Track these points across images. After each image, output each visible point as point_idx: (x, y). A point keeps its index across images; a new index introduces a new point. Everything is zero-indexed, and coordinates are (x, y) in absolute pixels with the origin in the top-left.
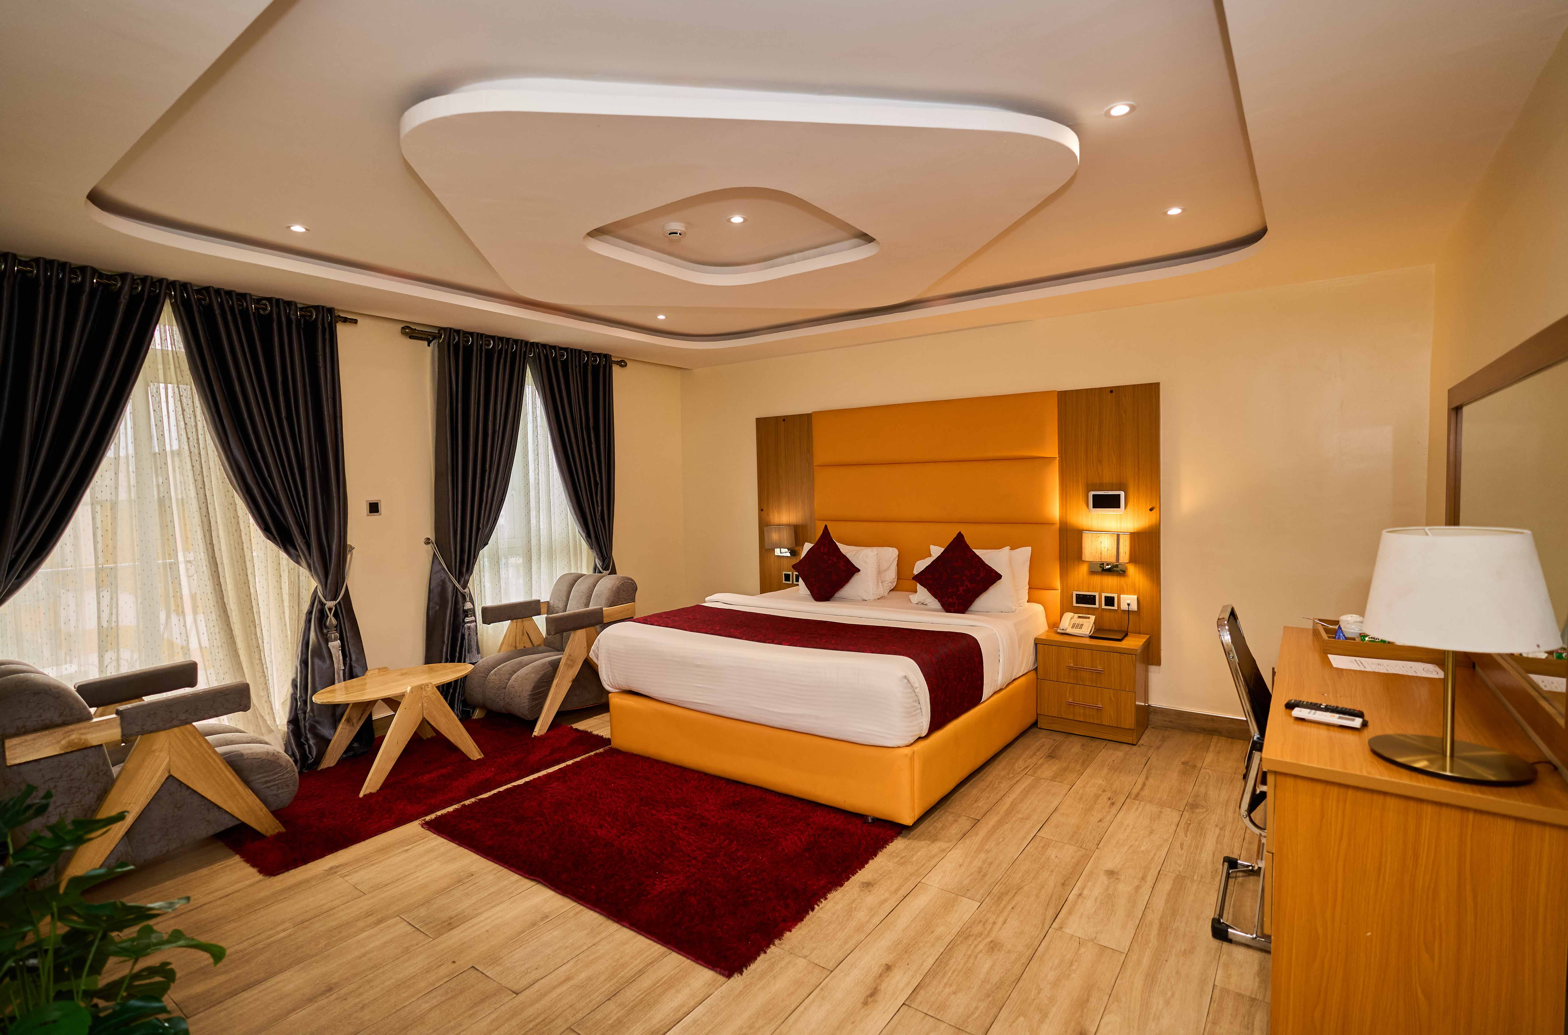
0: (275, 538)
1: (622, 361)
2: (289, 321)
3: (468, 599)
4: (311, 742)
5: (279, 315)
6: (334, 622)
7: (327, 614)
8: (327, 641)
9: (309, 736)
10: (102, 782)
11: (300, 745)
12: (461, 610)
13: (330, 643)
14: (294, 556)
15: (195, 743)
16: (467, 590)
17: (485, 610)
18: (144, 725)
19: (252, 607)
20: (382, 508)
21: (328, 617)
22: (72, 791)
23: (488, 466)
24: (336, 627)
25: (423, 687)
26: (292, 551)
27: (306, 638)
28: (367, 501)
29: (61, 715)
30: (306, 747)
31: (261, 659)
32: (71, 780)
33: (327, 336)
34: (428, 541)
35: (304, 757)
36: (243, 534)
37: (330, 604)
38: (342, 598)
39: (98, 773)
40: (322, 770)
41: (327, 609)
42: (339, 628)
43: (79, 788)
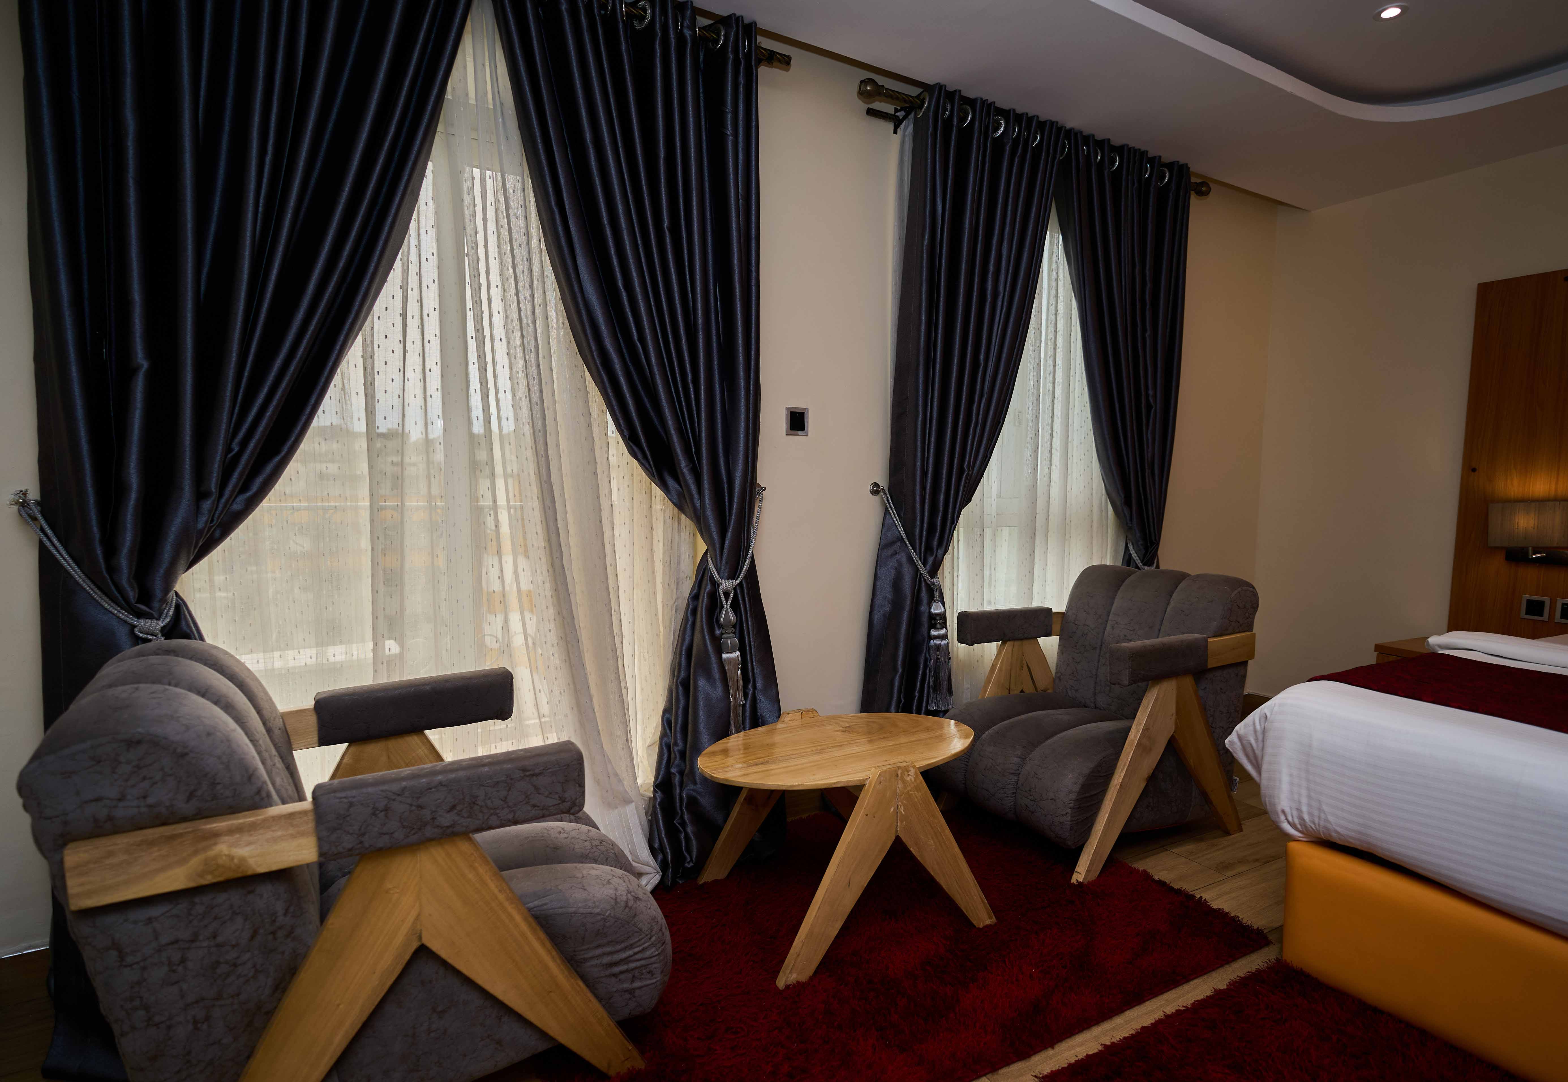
0: (645, 456)
1: (1203, 184)
2: (681, 37)
3: (937, 597)
4: (689, 829)
5: (665, 28)
6: (732, 617)
7: (721, 603)
8: (719, 651)
9: (686, 817)
10: (283, 953)
11: (672, 832)
12: (926, 615)
13: (724, 656)
14: (674, 492)
15: (471, 876)
16: (934, 580)
17: (963, 618)
18: (363, 834)
19: (607, 579)
20: (811, 421)
21: (722, 607)
22: (218, 971)
23: (982, 357)
24: (734, 626)
25: (899, 772)
26: (671, 483)
27: (687, 642)
28: (788, 409)
29: (191, 796)
30: (682, 836)
31: (618, 673)
32: (218, 946)
33: (742, 81)
34: (876, 489)
35: (678, 857)
36: (597, 447)
37: (728, 584)
38: (745, 577)
39: (274, 933)
40: (705, 883)
41: (722, 594)
42: (739, 628)
43: (235, 965)
